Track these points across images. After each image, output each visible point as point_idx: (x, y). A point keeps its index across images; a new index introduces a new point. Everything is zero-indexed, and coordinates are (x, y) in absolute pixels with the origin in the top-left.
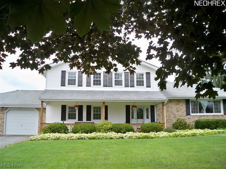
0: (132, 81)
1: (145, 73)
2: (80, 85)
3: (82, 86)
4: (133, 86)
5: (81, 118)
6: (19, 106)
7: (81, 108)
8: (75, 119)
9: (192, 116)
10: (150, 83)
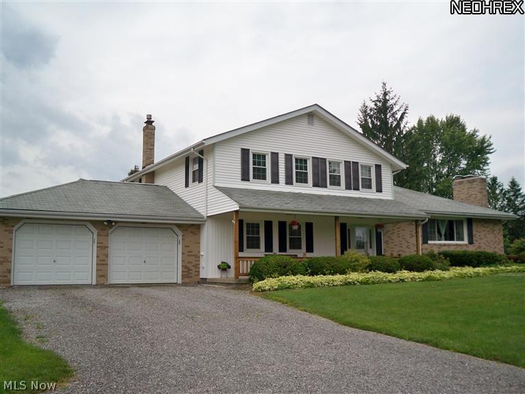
0: (356, 179)
1: (374, 166)
2: (275, 180)
3: (278, 183)
4: (357, 189)
5: (269, 248)
6: (140, 218)
7: (268, 225)
8: (258, 247)
9: (430, 244)
10: (381, 187)
